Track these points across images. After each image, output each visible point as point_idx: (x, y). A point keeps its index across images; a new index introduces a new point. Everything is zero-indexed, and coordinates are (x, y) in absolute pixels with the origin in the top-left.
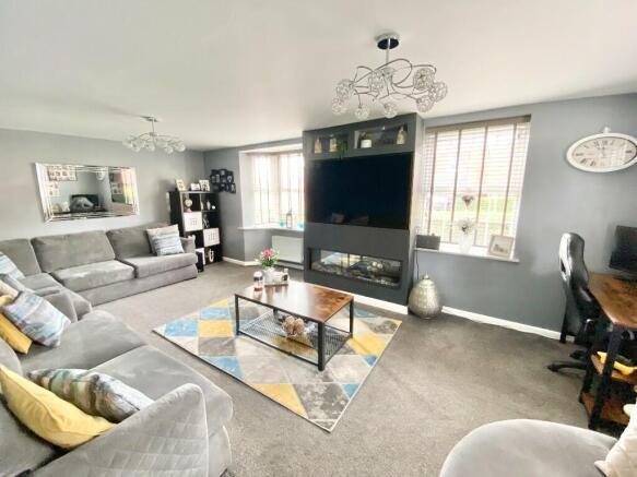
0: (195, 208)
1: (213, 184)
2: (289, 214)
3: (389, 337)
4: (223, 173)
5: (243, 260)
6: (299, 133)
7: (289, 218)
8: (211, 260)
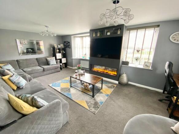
0: (59, 52)
1: (64, 45)
2: (85, 55)
3: (112, 89)
4: (67, 42)
5: (73, 67)
6: (89, 31)
7: (85, 56)
8: (64, 67)
